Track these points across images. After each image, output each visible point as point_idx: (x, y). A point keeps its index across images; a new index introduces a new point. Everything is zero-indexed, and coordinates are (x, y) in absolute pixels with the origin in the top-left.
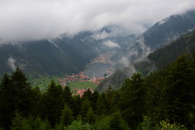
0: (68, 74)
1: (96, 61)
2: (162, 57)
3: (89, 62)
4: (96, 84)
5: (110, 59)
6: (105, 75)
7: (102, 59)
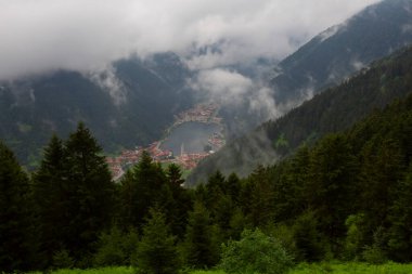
0: (127, 148)
1: (187, 118)
2: (330, 109)
3: (172, 120)
4: (188, 168)
5: (217, 113)
6: (208, 149)
7: (199, 114)
